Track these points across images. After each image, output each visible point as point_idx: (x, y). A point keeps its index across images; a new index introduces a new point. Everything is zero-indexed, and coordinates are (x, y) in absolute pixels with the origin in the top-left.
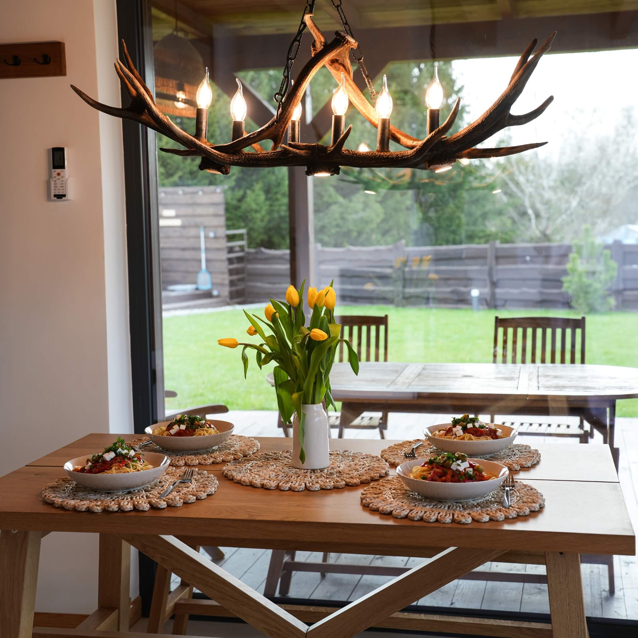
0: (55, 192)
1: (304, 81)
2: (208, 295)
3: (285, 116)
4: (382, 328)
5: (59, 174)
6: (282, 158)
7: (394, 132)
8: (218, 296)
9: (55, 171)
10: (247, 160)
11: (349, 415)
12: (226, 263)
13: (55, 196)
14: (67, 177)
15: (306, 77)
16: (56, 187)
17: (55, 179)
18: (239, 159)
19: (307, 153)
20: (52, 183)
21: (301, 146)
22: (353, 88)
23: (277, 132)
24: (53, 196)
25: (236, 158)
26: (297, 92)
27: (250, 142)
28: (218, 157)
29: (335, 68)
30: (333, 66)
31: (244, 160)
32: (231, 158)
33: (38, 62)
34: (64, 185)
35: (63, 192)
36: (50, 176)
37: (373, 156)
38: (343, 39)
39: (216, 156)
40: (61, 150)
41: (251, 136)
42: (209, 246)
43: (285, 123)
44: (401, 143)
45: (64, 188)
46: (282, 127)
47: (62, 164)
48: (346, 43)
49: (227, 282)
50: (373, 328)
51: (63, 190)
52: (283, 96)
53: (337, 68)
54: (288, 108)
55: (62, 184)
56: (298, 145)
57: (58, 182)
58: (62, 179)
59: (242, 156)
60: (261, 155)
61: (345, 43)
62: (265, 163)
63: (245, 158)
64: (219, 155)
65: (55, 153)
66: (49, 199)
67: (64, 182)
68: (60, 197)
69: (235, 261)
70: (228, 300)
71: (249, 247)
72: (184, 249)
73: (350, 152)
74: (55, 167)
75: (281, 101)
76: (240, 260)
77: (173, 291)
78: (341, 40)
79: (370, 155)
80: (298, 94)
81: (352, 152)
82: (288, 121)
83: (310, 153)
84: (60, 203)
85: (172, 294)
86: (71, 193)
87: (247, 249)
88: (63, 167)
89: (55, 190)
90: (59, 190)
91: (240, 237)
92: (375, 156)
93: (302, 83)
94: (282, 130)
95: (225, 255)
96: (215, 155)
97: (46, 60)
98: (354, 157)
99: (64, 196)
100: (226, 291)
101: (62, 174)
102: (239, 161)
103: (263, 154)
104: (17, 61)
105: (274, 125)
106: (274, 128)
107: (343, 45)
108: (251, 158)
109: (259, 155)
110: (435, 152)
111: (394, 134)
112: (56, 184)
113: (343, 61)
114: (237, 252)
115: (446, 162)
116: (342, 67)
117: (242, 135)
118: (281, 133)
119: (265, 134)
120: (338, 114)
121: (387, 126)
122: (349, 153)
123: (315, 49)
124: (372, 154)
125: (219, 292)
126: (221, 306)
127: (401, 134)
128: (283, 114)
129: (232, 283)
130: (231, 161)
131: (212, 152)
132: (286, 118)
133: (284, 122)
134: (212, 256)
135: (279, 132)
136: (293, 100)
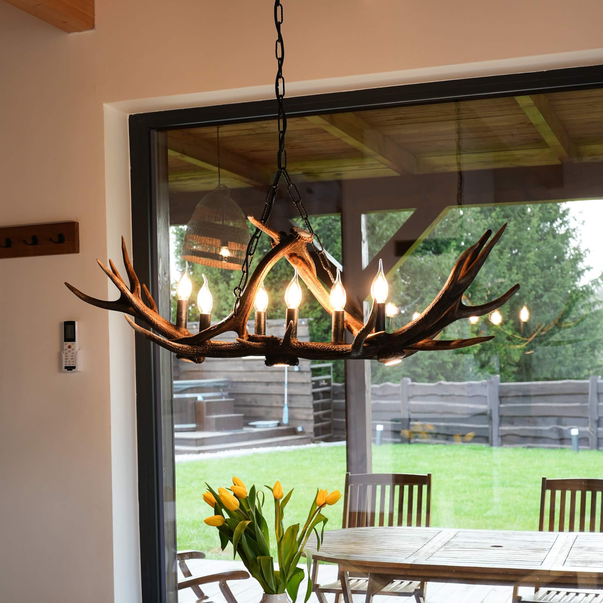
0: (66, 364)
1: (258, 276)
2: (293, 431)
4: (425, 487)
5: (69, 347)
6: (242, 349)
7: (349, 324)
8: (302, 433)
9: (66, 344)
10: (211, 351)
11: (377, 584)
12: (312, 398)
13: (66, 368)
14: (77, 349)
15: (261, 272)
16: (66, 359)
17: (66, 352)
18: (203, 350)
19: (263, 345)
20: (64, 355)
21: (259, 338)
22: (312, 280)
23: (237, 324)
24: (64, 368)
26: (253, 286)
27: (212, 335)
28: (179, 350)
29: (293, 261)
30: (291, 259)
31: (208, 351)
32: (195, 349)
33: (53, 242)
34: (74, 358)
35: (73, 364)
36: (62, 349)
37: (322, 349)
39: (177, 349)
40: (73, 323)
41: (212, 329)
42: (292, 380)
43: (244, 316)
45: (74, 360)
46: (241, 320)
47: (73, 338)
48: (299, 238)
49: (312, 418)
50: (416, 488)
51: (73, 362)
52: (241, 290)
53: (296, 261)
54: (245, 302)
55: (73, 356)
56: (256, 337)
57: (69, 354)
58: (73, 352)
59: (206, 347)
60: (224, 346)
61: (297, 238)
62: (228, 354)
63: (209, 349)
64: (180, 347)
65: (67, 326)
66: (60, 370)
67: (74, 354)
68: (70, 368)
69: (321, 395)
70: (312, 436)
71: (336, 381)
72: (268, 383)
74: (66, 340)
75: (239, 295)
76: (326, 394)
77: (254, 426)
78: (294, 236)
79: (319, 348)
80: (254, 288)
81: (304, 345)
82: (247, 314)
83: (265, 345)
84: (70, 374)
85: (255, 430)
86: (80, 366)
87: (333, 384)
88: (73, 340)
89: (66, 362)
90: (69, 362)
91: (327, 371)
92: (324, 349)
93: (257, 278)
94: (242, 322)
95: (309, 390)
96: (175, 348)
97: (61, 239)
98: (305, 350)
99: (74, 367)
100: (310, 427)
101: (72, 347)
102: (203, 352)
104: (35, 241)
105: (233, 319)
106: (234, 321)
107: (297, 241)
108: (215, 349)
109: (222, 346)
110: (380, 346)
111: (349, 325)
112: (67, 356)
113: (301, 255)
114: (323, 386)
115: (390, 356)
116: (300, 261)
117: (209, 325)
118: (242, 325)
119: (224, 327)
120: (291, 307)
121: (341, 319)
122: (300, 346)
123: (274, 243)
124: (322, 347)
125: (303, 428)
126: (305, 444)
127: (355, 326)
128: (242, 308)
129: (317, 419)
130: (195, 353)
131: (172, 346)
132: (244, 311)
133: (242, 315)
134: (295, 390)
135: (239, 324)
136: (249, 294)
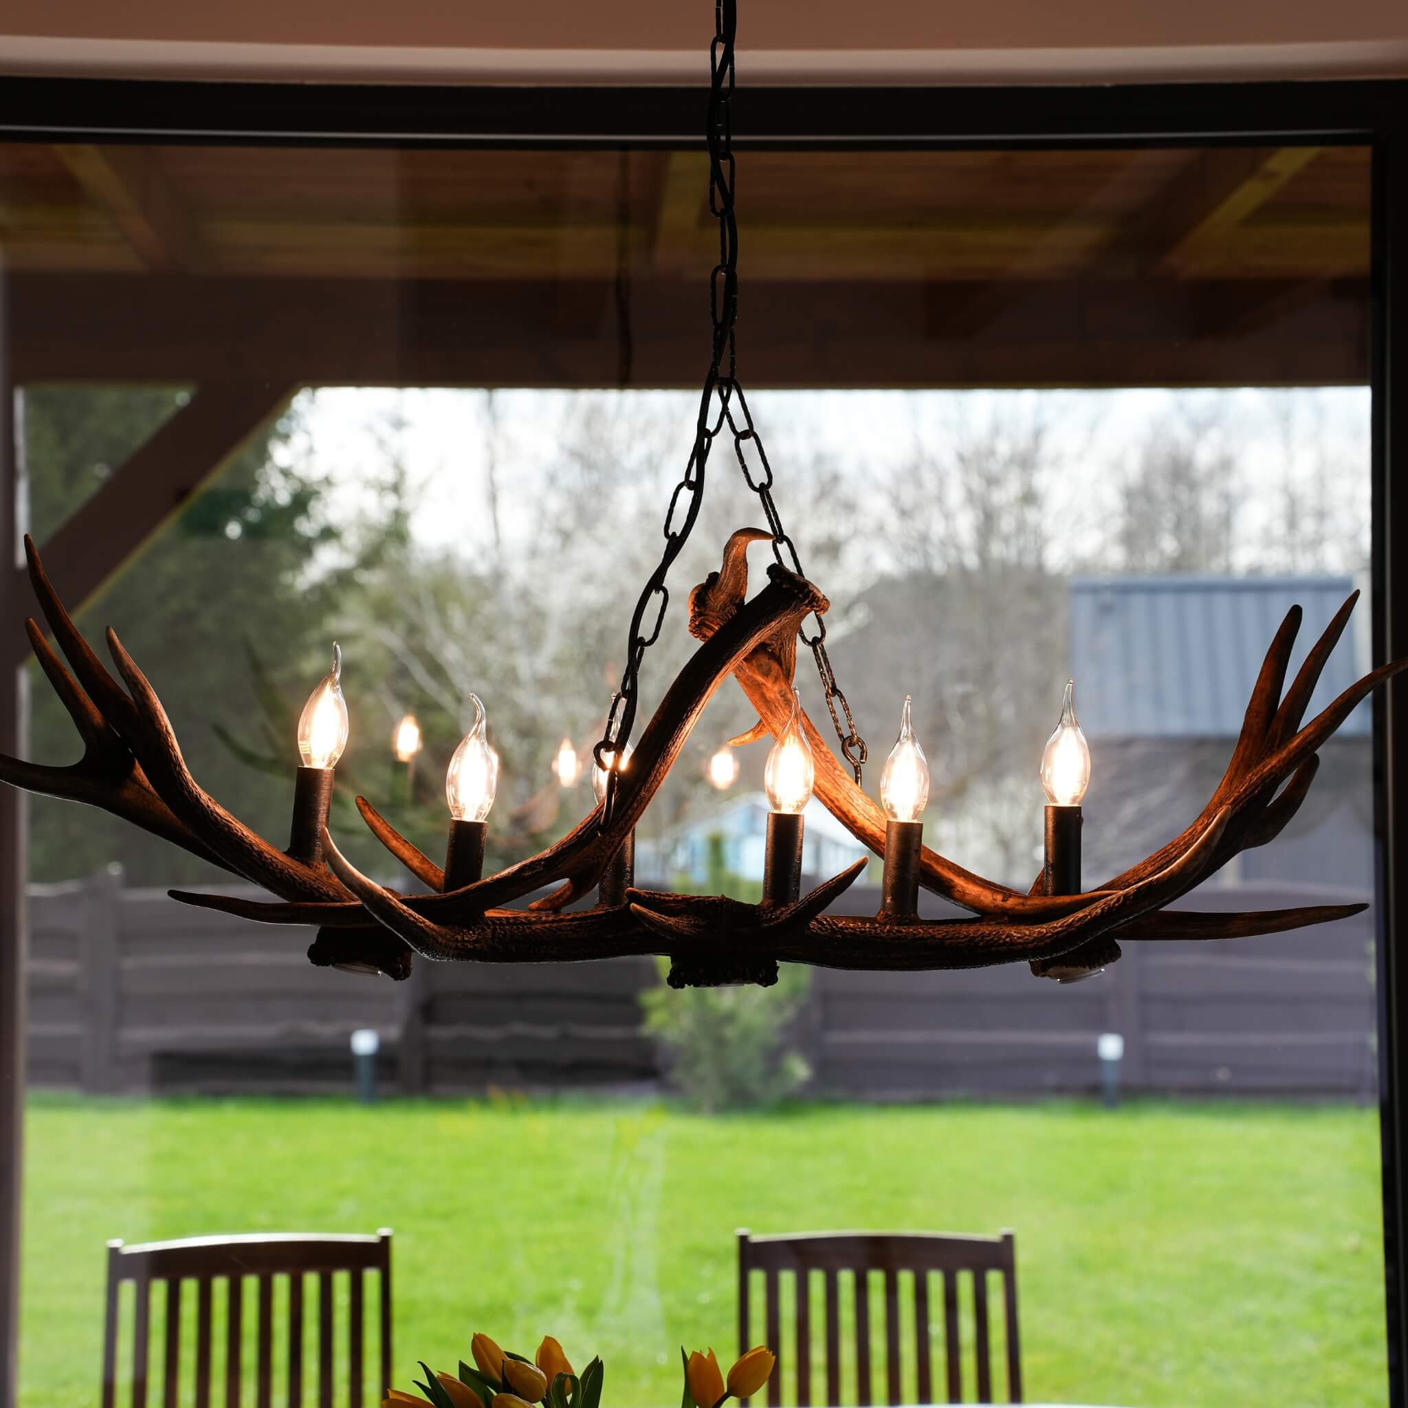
3: (630, 812)
18: (477, 941)
19: (694, 926)
23: (598, 858)
25: (470, 936)
26: (671, 742)
29: (759, 667)
30: (754, 662)
31: (490, 942)
32: (459, 938)
38: (801, 592)
39: (428, 934)
41: (526, 874)
43: (624, 833)
44: (956, 895)
46: (612, 843)
52: (618, 749)
53: (766, 669)
59: (483, 930)
60: (539, 926)
63: (493, 936)
73: (822, 924)
75: (617, 769)
83: (700, 926)
94: (609, 853)
98: (838, 939)
103: (546, 922)
105: (594, 840)
106: (592, 849)
108: (512, 935)
109: (534, 927)
113: (780, 649)
116: (776, 667)
119: (565, 866)
120: (784, 810)
121: (914, 847)
122: (820, 929)
123: (703, 610)
128: (625, 808)
133: (620, 830)
135: (603, 857)
136: (658, 766)
